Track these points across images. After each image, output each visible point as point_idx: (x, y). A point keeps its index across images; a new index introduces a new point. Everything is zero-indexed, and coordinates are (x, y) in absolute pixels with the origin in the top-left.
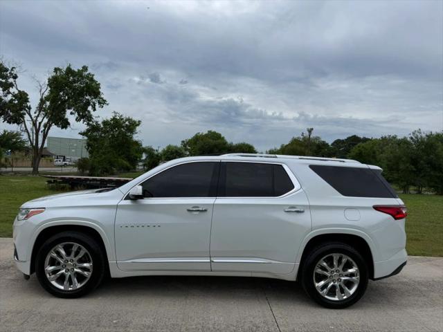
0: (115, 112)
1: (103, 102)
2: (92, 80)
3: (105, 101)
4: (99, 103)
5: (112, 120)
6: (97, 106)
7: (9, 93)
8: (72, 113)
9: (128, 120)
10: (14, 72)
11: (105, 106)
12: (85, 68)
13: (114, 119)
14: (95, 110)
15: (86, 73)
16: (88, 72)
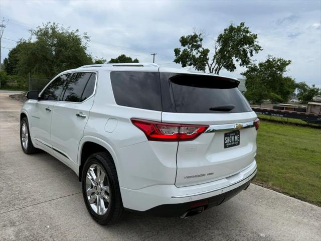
0: (269, 56)
1: (258, 49)
2: (247, 32)
3: (260, 47)
4: (256, 50)
5: (266, 62)
6: (254, 52)
7: (199, 51)
8: (237, 60)
9: (279, 60)
10: (201, 37)
11: (259, 51)
12: (243, 24)
13: (268, 61)
14: (252, 55)
15: (243, 28)
16: (244, 27)
